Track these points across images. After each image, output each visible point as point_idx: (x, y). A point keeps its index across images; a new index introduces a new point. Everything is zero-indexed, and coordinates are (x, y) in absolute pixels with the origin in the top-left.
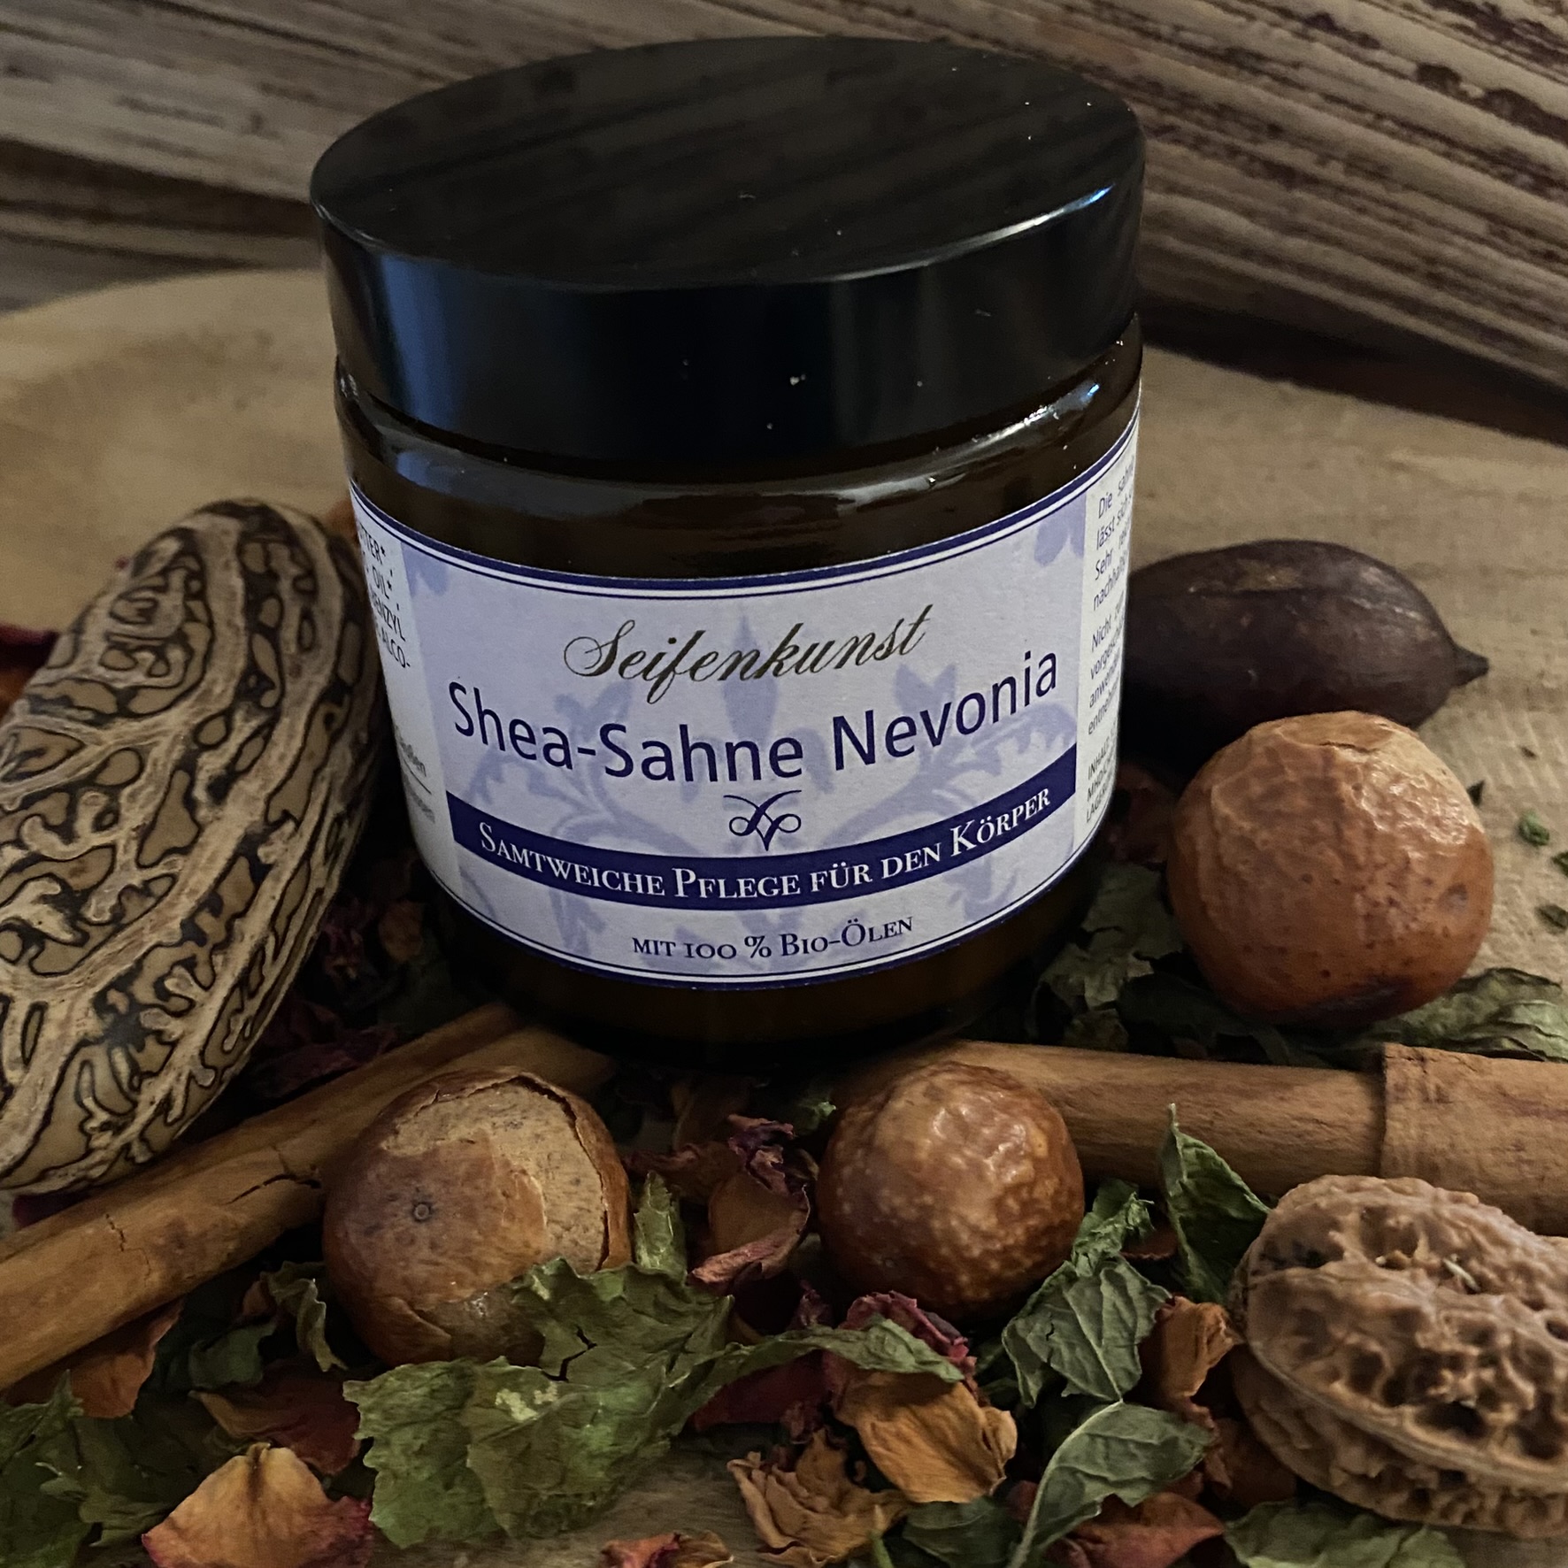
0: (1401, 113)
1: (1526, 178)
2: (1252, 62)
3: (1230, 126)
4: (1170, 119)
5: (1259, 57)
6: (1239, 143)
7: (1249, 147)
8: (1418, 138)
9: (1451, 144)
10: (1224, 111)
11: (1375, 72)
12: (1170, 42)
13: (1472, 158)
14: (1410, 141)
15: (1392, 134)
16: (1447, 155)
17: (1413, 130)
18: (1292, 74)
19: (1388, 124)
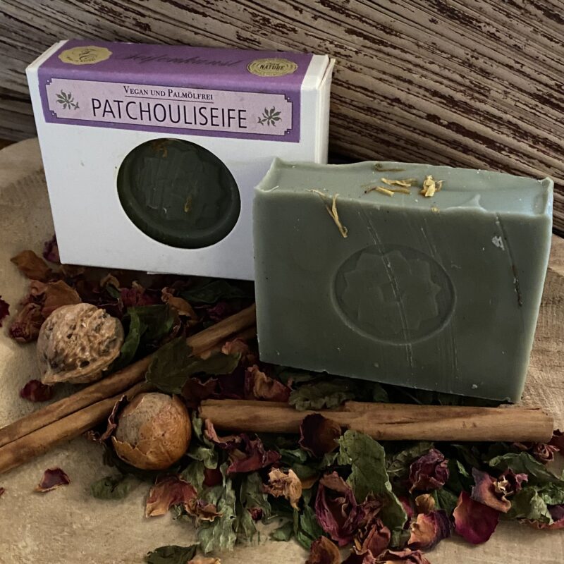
0: (422, 129)
1: (460, 148)
2: (375, 112)
3: (369, 128)
4: (351, 125)
5: (377, 111)
6: (372, 133)
7: (376, 134)
8: (427, 136)
9: (438, 138)
10: (366, 124)
11: (413, 116)
12: (350, 104)
13: (443, 142)
14: (424, 136)
15: (419, 134)
16: (436, 141)
17: (425, 133)
18: (388, 116)
19: (418, 131)
